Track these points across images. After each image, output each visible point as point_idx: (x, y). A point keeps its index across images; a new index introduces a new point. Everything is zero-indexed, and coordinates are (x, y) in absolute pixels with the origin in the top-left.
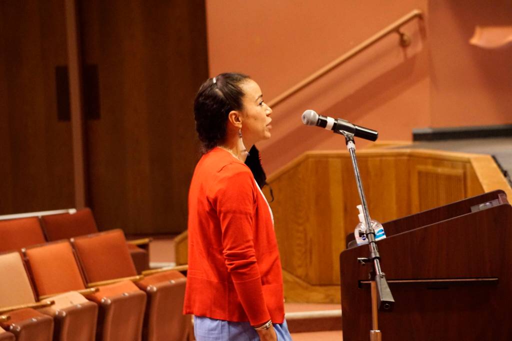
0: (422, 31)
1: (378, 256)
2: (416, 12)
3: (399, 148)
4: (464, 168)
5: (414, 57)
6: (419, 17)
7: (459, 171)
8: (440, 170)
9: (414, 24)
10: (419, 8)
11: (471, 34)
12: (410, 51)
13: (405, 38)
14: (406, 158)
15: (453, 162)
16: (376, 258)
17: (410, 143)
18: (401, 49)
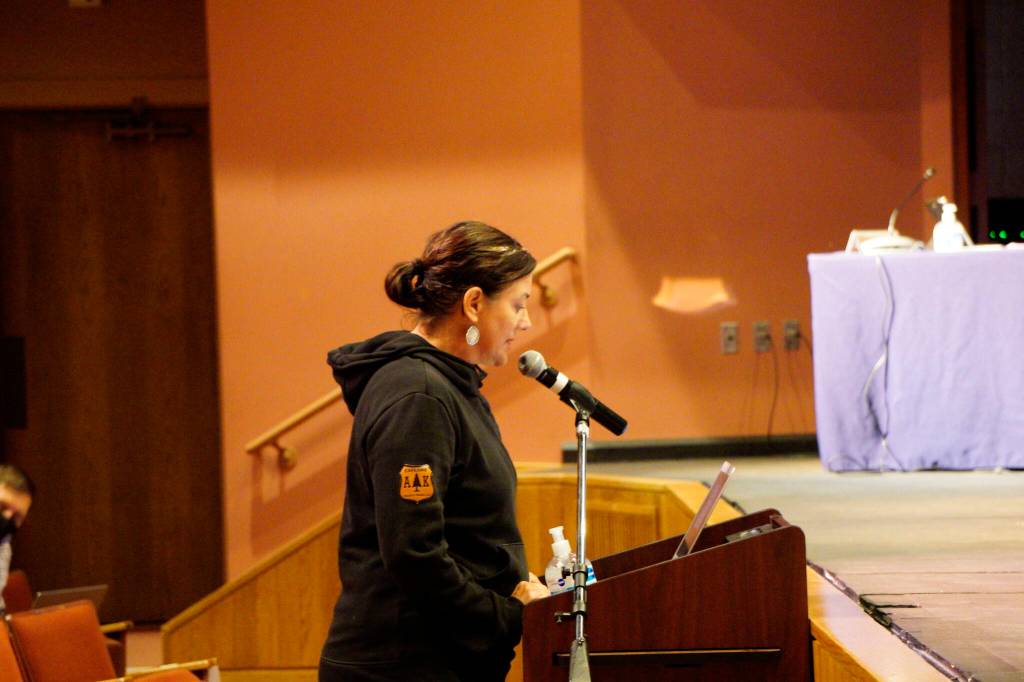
0: (577, 282)
1: (583, 609)
2: (565, 251)
3: (538, 472)
4: (657, 502)
5: (564, 325)
6: (572, 259)
7: (648, 509)
8: (616, 507)
9: (564, 272)
10: (569, 245)
11: (654, 288)
12: (557, 315)
13: (549, 293)
14: (557, 487)
15: (637, 493)
16: (580, 612)
17: (558, 465)
18: (542, 312)
